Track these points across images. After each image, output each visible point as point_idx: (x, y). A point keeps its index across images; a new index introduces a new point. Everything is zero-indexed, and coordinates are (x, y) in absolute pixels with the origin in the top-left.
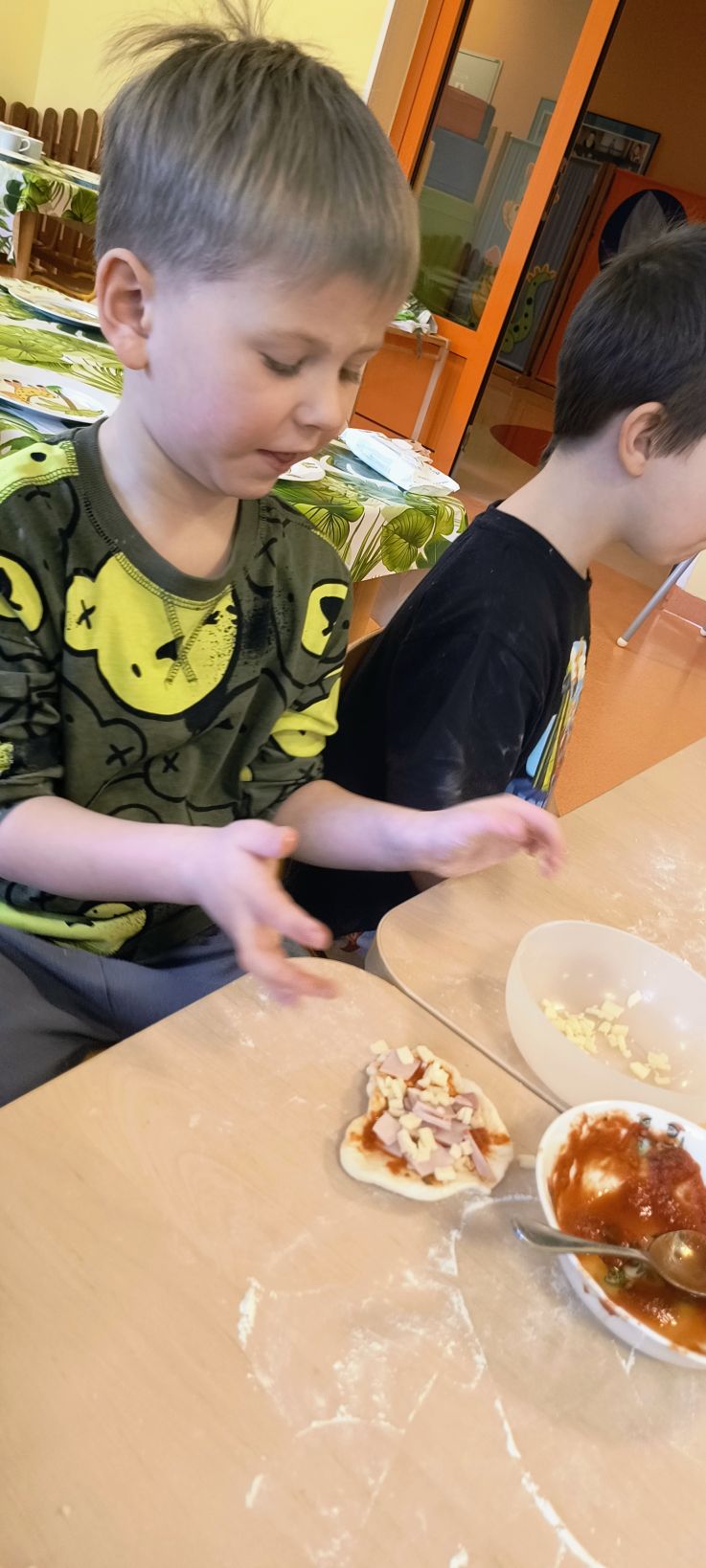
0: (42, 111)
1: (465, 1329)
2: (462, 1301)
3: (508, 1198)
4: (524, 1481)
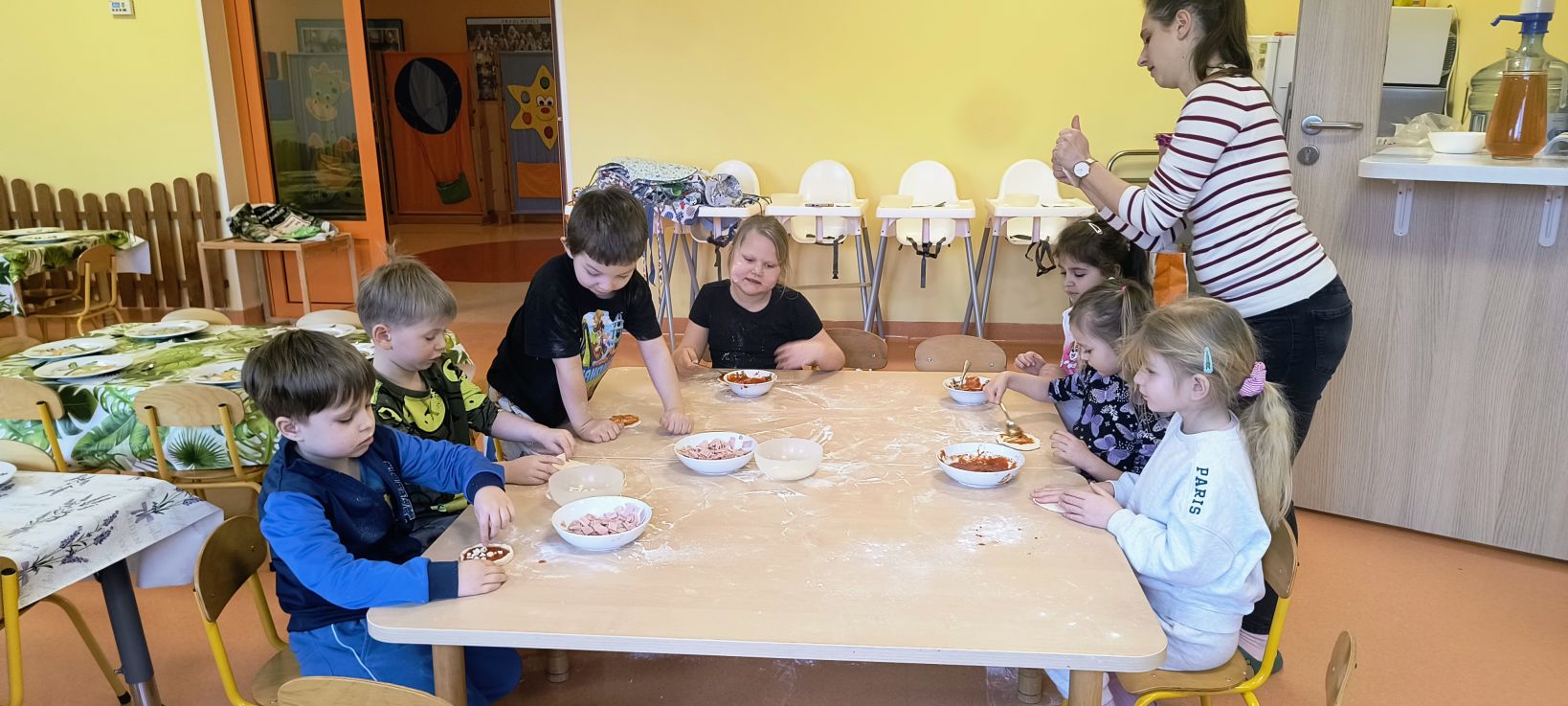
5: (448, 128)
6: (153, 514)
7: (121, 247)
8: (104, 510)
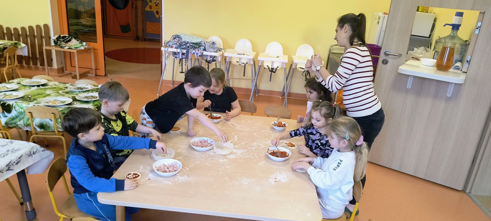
5: (125, 8)
6: (33, 155)
7: (18, 47)
8: (18, 154)
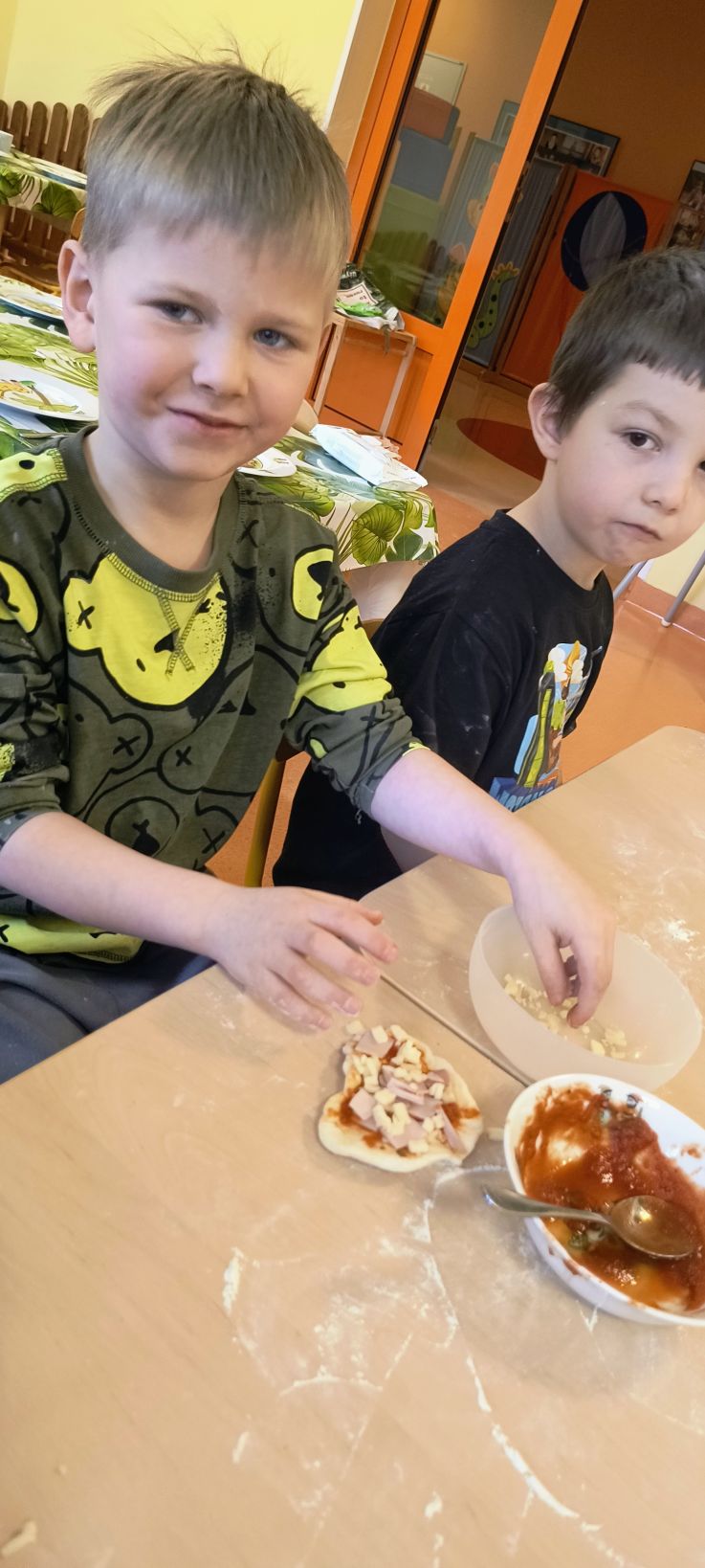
0: (11, 104)
1: (437, 1293)
2: (435, 1266)
3: (478, 1169)
4: (494, 1433)
